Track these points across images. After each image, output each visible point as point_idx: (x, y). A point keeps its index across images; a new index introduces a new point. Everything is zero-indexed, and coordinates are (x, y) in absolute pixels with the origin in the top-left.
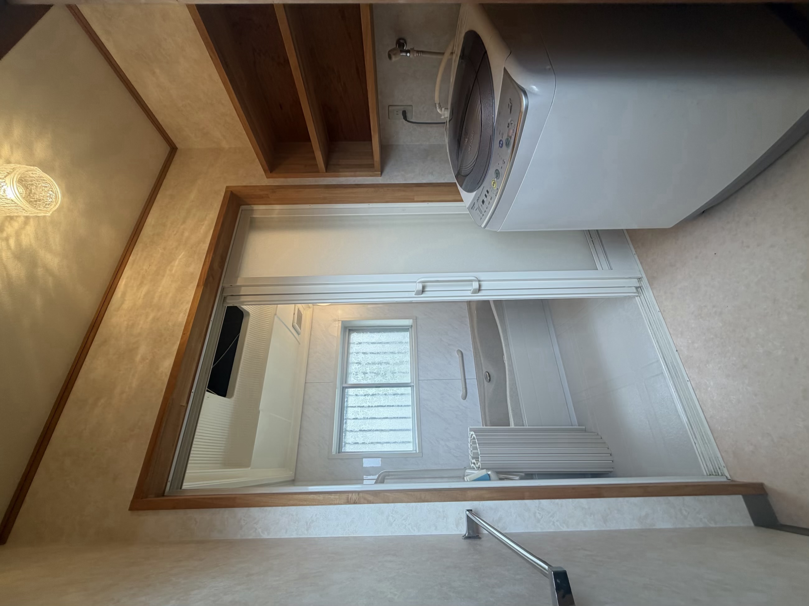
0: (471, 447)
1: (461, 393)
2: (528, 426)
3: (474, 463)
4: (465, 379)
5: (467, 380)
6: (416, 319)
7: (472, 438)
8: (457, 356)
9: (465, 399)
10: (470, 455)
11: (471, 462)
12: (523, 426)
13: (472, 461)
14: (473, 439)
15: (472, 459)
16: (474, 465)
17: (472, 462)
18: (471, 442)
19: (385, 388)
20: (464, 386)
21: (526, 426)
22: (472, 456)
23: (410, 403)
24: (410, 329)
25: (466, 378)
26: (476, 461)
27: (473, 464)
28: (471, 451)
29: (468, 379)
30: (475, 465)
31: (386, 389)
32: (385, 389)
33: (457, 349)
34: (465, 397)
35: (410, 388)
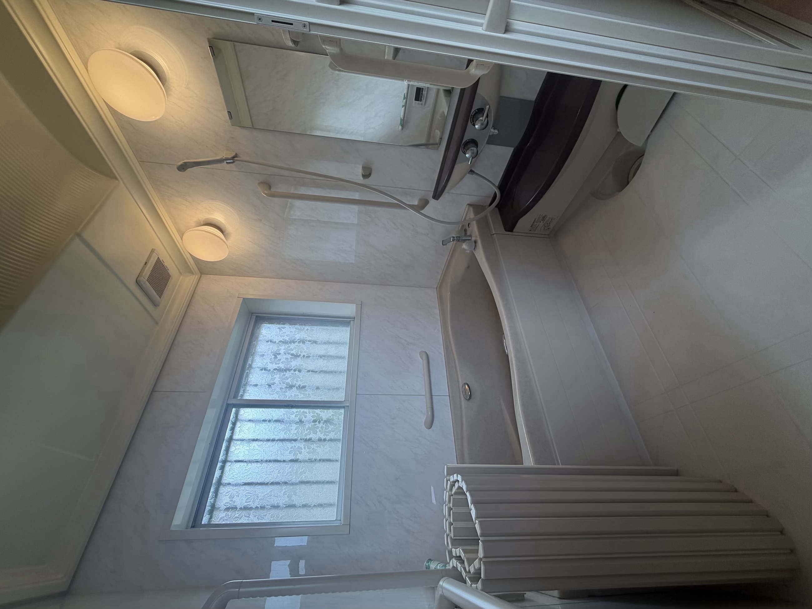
0: (449, 515)
1: (423, 419)
2: (562, 465)
3: (459, 558)
4: (431, 396)
5: (434, 397)
6: (361, 306)
7: (453, 493)
8: (421, 362)
9: (431, 427)
10: (448, 536)
11: (450, 552)
12: (555, 464)
13: (453, 550)
14: (456, 493)
15: (453, 544)
16: (459, 565)
17: (454, 554)
18: (449, 502)
19: (300, 409)
20: (429, 406)
21: (559, 464)
22: (451, 538)
23: (340, 435)
24: (351, 322)
25: (433, 394)
26: (465, 551)
27: (454, 561)
28: (451, 524)
29: (434, 395)
30: (462, 562)
31: (302, 410)
32: (300, 411)
33: (420, 351)
34: (430, 424)
35: (342, 411)
